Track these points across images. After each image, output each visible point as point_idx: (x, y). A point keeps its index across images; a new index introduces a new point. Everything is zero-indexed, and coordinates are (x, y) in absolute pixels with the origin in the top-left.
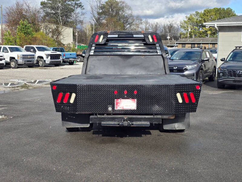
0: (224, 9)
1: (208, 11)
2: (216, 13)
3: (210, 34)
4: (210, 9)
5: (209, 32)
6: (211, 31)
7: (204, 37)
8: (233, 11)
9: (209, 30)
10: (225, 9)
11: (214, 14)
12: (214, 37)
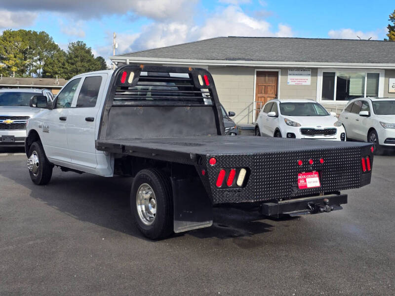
0: (35, 33)
1: (10, 34)
2: (23, 39)
3: (16, 72)
4: (13, 32)
5: (14, 69)
6: (18, 67)
7: (6, 76)
8: (50, 37)
9: (14, 66)
10: (38, 33)
11: (21, 40)
12: (22, 77)
